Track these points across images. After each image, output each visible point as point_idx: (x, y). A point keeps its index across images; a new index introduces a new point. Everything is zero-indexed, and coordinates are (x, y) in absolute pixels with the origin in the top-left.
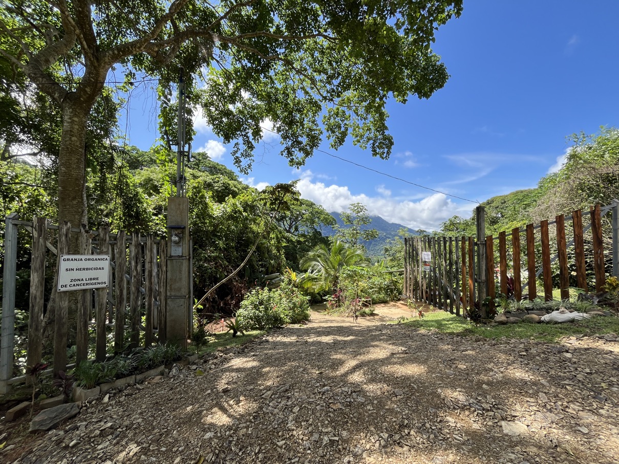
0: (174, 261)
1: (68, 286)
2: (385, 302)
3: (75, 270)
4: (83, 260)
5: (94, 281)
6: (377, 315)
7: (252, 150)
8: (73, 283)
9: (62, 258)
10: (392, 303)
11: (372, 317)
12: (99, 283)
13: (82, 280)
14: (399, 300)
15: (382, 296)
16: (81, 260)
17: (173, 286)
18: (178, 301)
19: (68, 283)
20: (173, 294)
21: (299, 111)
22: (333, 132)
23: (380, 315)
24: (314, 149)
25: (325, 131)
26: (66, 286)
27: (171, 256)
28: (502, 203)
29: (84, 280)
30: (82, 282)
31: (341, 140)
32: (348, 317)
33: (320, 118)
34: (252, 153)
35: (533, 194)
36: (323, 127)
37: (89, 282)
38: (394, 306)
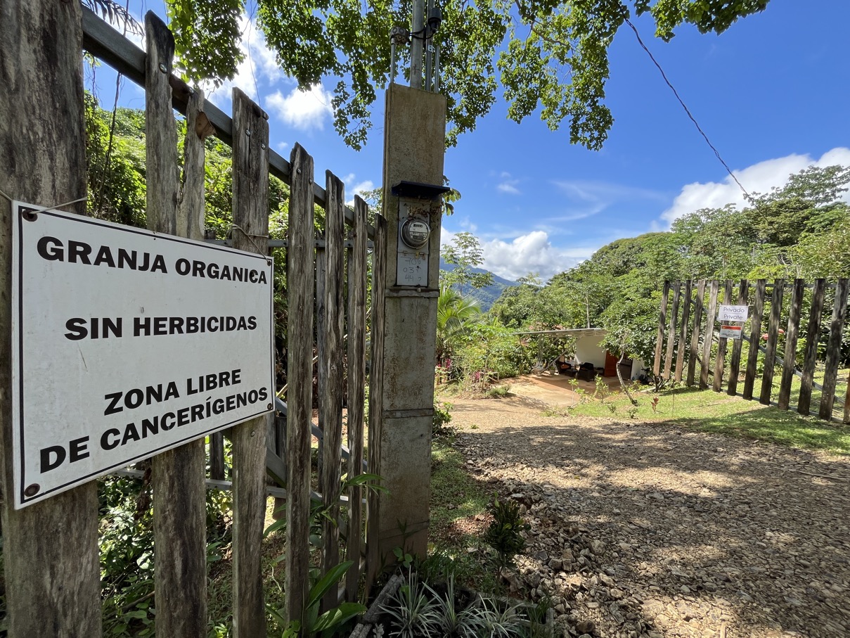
0: (405, 302)
1: (93, 446)
2: (513, 376)
3: (128, 327)
4: (170, 264)
5: (222, 392)
6: (514, 395)
7: (370, 101)
8: (120, 421)
9: (32, 232)
10: (522, 377)
11: (508, 399)
12: (242, 399)
13: (173, 390)
14: (530, 373)
15: (509, 368)
16: (160, 264)
17: (399, 381)
18: (412, 422)
19: (93, 424)
20: (399, 403)
21: (462, 35)
22: (516, 89)
23: (518, 395)
24: (478, 117)
25: (500, 85)
26: (76, 450)
27: (396, 287)
28: (630, 248)
29: (182, 388)
30: (173, 405)
31: (527, 106)
32: (474, 399)
33: (497, 55)
34: (368, 108)
35: (669, 240)
36: (498, 77)
37: (200, 398)
38: (527, 381)
